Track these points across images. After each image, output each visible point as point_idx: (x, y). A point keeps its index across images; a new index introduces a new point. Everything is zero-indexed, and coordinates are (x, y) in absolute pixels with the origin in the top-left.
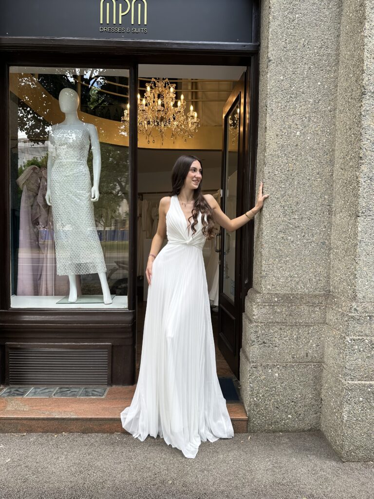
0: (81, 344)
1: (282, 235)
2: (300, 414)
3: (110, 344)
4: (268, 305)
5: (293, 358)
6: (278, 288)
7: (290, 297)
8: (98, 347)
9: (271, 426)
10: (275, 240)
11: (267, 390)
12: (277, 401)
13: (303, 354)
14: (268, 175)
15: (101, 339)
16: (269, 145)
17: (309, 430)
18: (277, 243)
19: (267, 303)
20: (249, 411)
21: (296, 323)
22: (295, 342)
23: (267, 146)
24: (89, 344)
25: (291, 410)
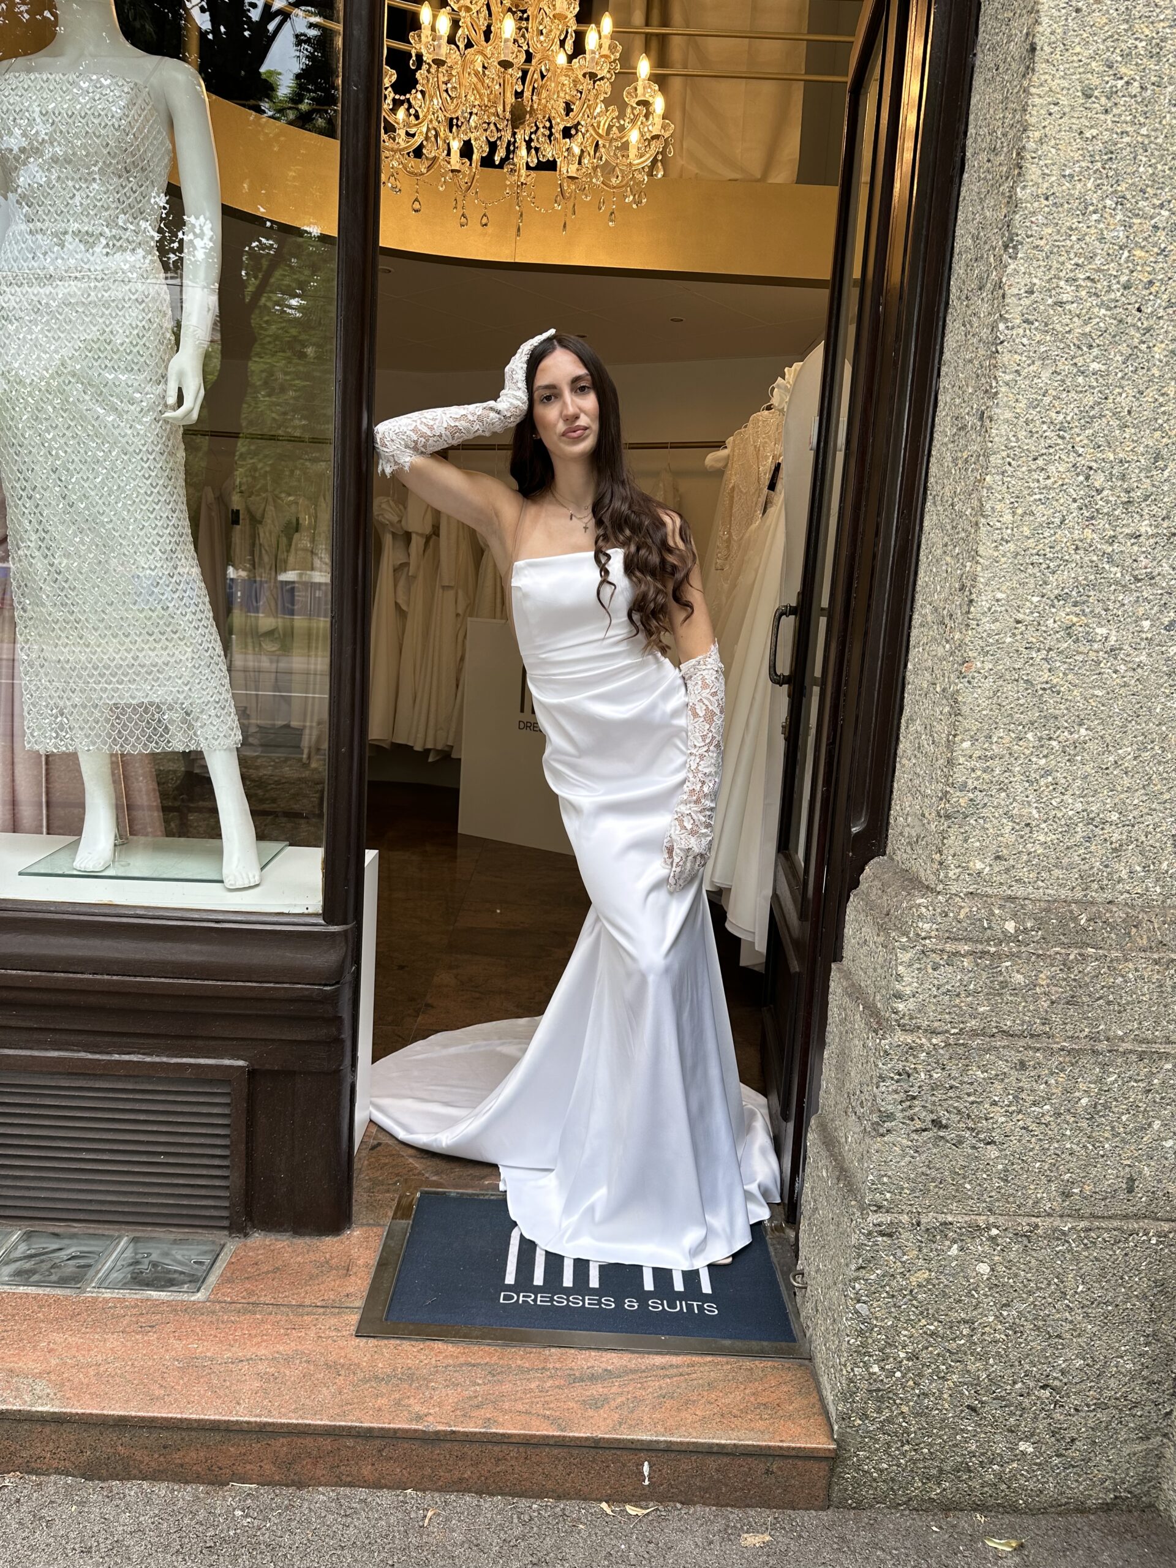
0: (116, 1057)
1: (1064, 614)
2: (1073, 1440)
3: (241, 1063)
4: (972, 953)
5: (1067, 1195)
6: (1023, 873)
7: (1075, 919)
8: (188, 1073)
9: (939, 1484)
10: (1032, 636)
11: (933, 1334)
12: (976, 1383)
13: (1112, 1177)
14: (1026, 302)
15: (200, 1043)
16: (1041, 141)
17: (1106, 1508)
18: (1038, 657)
19: (967, 940)
20: (844, 1417)
21: (1093, 1038)
22: (1084, 1124)
23: (1031, 145)
24: (148, 1059)
25: (1035, 1418)
